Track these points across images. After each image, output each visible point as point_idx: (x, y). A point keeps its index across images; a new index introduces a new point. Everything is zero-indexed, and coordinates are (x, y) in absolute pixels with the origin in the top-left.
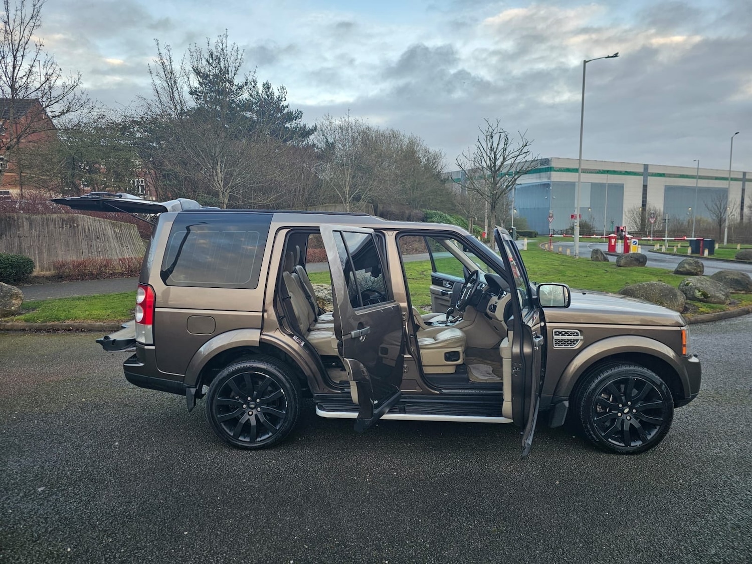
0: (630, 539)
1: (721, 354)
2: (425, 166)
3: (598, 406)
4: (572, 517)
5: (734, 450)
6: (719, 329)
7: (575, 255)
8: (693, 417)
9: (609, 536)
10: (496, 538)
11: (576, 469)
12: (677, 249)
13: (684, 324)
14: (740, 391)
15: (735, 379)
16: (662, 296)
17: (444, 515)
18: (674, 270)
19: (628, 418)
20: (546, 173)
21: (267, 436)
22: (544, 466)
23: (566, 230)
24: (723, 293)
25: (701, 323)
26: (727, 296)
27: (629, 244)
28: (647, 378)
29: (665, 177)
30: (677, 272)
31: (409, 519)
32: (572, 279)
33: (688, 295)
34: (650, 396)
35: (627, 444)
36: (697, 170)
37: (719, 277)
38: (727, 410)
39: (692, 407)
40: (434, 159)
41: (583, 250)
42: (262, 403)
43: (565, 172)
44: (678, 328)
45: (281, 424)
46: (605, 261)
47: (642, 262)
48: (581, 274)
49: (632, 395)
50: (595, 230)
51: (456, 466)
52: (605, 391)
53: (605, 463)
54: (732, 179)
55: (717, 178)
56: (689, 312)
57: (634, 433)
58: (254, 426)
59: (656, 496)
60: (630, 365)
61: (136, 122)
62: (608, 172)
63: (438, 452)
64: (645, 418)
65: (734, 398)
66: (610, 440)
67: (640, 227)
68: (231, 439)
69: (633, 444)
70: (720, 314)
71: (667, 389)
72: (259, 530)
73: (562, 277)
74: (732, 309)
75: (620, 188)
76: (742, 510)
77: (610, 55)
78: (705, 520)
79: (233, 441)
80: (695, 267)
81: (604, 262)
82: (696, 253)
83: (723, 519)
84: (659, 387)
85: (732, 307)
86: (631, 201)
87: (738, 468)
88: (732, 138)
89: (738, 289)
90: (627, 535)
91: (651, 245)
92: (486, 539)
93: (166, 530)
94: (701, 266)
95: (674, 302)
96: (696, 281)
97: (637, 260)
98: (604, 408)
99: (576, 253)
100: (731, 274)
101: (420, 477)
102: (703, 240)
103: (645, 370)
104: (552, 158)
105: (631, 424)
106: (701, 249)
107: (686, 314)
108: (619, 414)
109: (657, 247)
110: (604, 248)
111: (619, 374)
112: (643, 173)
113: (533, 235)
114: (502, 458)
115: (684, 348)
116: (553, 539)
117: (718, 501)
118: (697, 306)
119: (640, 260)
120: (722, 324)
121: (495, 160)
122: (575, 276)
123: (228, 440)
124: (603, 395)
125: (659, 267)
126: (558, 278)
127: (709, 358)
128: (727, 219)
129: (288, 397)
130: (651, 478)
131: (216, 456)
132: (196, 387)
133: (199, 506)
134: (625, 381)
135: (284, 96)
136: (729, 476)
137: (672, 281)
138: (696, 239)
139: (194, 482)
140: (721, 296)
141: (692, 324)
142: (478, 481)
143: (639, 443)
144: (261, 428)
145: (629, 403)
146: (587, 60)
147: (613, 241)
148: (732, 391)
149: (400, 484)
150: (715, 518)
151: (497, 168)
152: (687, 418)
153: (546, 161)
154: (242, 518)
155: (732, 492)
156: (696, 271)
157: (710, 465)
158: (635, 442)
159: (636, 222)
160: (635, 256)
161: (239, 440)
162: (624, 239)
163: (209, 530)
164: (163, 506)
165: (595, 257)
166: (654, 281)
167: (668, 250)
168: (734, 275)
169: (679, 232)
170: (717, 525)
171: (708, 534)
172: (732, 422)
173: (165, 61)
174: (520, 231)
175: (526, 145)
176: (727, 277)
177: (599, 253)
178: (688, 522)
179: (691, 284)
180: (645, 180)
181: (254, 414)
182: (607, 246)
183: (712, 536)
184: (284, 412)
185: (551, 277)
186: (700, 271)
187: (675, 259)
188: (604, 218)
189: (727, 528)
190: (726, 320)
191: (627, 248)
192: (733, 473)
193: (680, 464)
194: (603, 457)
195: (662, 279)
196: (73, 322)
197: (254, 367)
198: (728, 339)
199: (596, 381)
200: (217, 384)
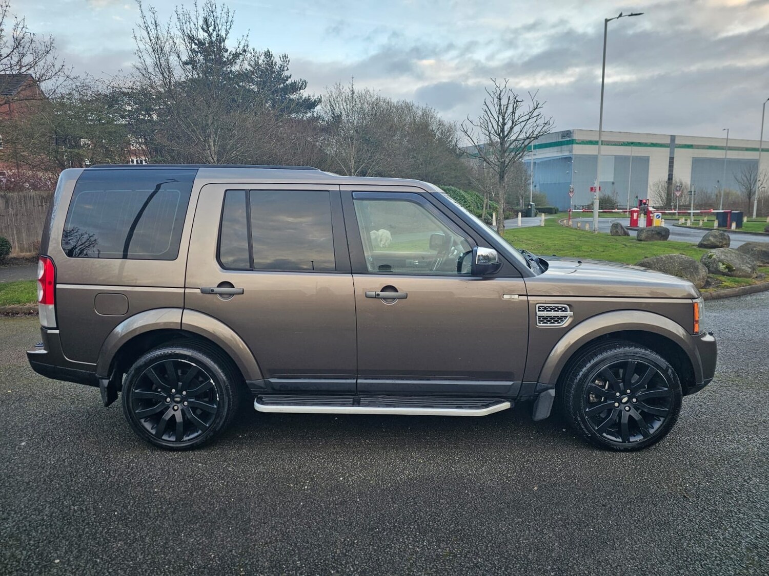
0: (615, 565)
1: (745, 331)
2: (440, 139)
3: (591, 395)
4: (546, 534)
5: (754, 444)
6: (743, 305)
7: (594, 230)
8: (708, 405)
9: (589, 562)
10: (445, 565)
11: (560, 470)
12: (703, 223)
13: (697, 296)
14: (764, 373)
15: (759, 360)
16: (682, 269)
17: (387, 533)
18: (698, 243)
19: (627, 408)
20: (568, 146)
21: (196, 434)
22: (524, 467)
23: (588, 206)
24: (750, 266)
25: (723, 298)
26: (753, 269)
27: (652, 218)
28: (650, 361)
29: (693, 148)
30: (701, 245)
31: (343, 540)
32: (586, 254)
33: (711, 269)
34: (654, 382)
35: (625, 439)
36: (726, 141)
37: (746, 249)
38: (748, 395)
39: (708, 393)
40: (448, 131)
41: (602, 225)
42: (189, 395)
43: (587, 144)
44: (690, 301)
45: (212, 420)
46: (625, 235)
47: (664, 236)
48: (597, 249)
49: (633, 382)
50: (619, 205)
51: (417, 467)
52: (600, 376)
53: (598, 463)
54: (763, 150)
55: (747, 149)
56: (711, 287)
57: (633, 426)
58: (180, 423)
59: (655, 506)
60: (630, 346)
61: (125, 94)
62: (632, 144)
63: (401, 451)
64: (647, 408)
65: (757, 381)
66: (604, 434)
67: (665, 201)
68: (152, 438)
69: (632, 439)
70: (745, 289)
71: (674, 374)
72: (150, 557)
73: (577, 252)
74: (759, 283)
75: (646, 160)
76: (762, 523)
77: (634, 13)
78: (713, 538)
79: (156, 441)
80: (721, 240)
81: (624, 237)
82: (724, 227)
83: (737, 536)
84: (665, 371)
85: (758, 281)
86: (657, 175)
87: (758, 468)
88: (764, 104)
89: (766, 261)
90: (614, 561)
91: (676, 220)
92: (433, 566)
93: (35, 557)
94: (727, 238)
95: (695, 276)
96: (720, 254)
97: (659, 233)
98: (598, 397)
99: (595, 228)
100: (759, 246)
101: (371, 482)
102: (730, 212)
103: (648, 352)
104: (574, 130)
105: (630, 416)
106: (728, 223)
107: (708, 288)
108: (617, 404)
109: (682, 221)
110: (626, 223)
111: (616, 357)
112: (670, 144)
113: (554, 211)
114: (475, 457)
115: (696, 325)
116: (518, 565)
117: (731, 511)
118: (721, 280)
119: (663, 234)
120: (747, 299)
121: (504, 124)
122: (591, 251)
123: (150, 439)
124: (597, 381)
125: (682, 241)
126: (572, 253)
127: (730, 336)
128: (757, 191)
129: (219, 389)
130: (651, 482)
131: (133, 459)
132: (109, 379)
133: (88, 524)
134: (624, 365)
135: (285, 64)
136: (746, 478)
137: (695, 254)
138: (723, 211)
139: (94, 493)
140: (746, 268)
141: (714, 299)
142: (439, 487)
143: (639, 438)
144: (189, 426)
145: (629, 391)
146: (608, 19)
147: (635, 215)
148: (755, 373)
149: (344, 493)
150: (727, 534)
151: (506, 133)
152: (701, 406)
153: (568, 133)
154: (135, 540)
155: (749, 500)
156: (721, 244)
157: (725, 464)
158: (635, 436)
159: (661, 197)
160: (657, 229)
161: (162, 439)
162: (647, 213)
163: (87, 557)
164: (44, 525)
165: (614, 231)
166: (675, 254)
167: (693, 224)
168: (762, 246)
169: (705, 205)
170: (728, 544)
171: (716, 557)
172: (753, 410)
173: (150, 25)
174: (540, 207)
175: (537, 108)
176: (755, 249)
177: (619, 228)
178: (692, 541)
179: (714, 257)
180: (672, 152)
181: (180, 408)
182: (629, 222)
183: (721, 560)
184: (215, 406)
185: (566, 252)
186: (726, 244)
187: (700, 233)
188: (628, 193)
189: (742, 549)
190: (752, 294)
191: (650, 222)
192: (752, 474)
193: (688, 463)
194: (596, 455)
195: (684, 253)
196: (35, 304)
197: (177, 354)
198: (754, 315)
199: (589, 365)
200: (133, 374)
